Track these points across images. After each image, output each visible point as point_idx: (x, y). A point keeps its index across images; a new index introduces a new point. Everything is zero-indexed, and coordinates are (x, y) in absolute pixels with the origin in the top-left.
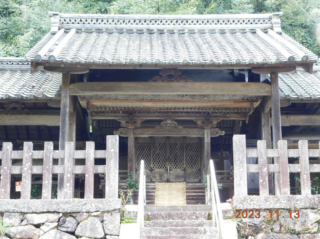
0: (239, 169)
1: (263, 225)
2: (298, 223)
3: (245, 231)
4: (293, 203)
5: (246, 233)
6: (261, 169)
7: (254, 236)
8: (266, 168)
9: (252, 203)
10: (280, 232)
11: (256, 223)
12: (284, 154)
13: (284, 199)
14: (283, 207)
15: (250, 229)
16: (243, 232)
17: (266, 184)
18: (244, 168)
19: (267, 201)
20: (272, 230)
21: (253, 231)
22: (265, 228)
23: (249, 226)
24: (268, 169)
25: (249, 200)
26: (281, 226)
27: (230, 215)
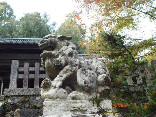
0: (13, 76)
1: (20, 104)
2: (39, 102)
3: (9, 108)
4: (37, 92)
5: (9, 109)
6: (25, 76)
7: (14, 111)
8: (27, 76)
9: (15, 92)
10: (29, 107)
11: (15, 103)
12: (37, 69)
13: (33, 90)
14: (32, 94)
15: (11, 106)
16: (7, 108)
17: (26, 84)
18: (15, 76)
19: (23, 91)
20: (24, 106)
21: (13, 107)
22: (20, 106)
23: (11, 104)
24: (28, 76)
25: (13, 91)
26: (30, 104)
27: (2, 100)
